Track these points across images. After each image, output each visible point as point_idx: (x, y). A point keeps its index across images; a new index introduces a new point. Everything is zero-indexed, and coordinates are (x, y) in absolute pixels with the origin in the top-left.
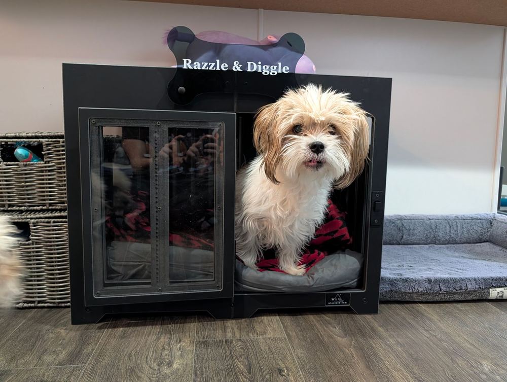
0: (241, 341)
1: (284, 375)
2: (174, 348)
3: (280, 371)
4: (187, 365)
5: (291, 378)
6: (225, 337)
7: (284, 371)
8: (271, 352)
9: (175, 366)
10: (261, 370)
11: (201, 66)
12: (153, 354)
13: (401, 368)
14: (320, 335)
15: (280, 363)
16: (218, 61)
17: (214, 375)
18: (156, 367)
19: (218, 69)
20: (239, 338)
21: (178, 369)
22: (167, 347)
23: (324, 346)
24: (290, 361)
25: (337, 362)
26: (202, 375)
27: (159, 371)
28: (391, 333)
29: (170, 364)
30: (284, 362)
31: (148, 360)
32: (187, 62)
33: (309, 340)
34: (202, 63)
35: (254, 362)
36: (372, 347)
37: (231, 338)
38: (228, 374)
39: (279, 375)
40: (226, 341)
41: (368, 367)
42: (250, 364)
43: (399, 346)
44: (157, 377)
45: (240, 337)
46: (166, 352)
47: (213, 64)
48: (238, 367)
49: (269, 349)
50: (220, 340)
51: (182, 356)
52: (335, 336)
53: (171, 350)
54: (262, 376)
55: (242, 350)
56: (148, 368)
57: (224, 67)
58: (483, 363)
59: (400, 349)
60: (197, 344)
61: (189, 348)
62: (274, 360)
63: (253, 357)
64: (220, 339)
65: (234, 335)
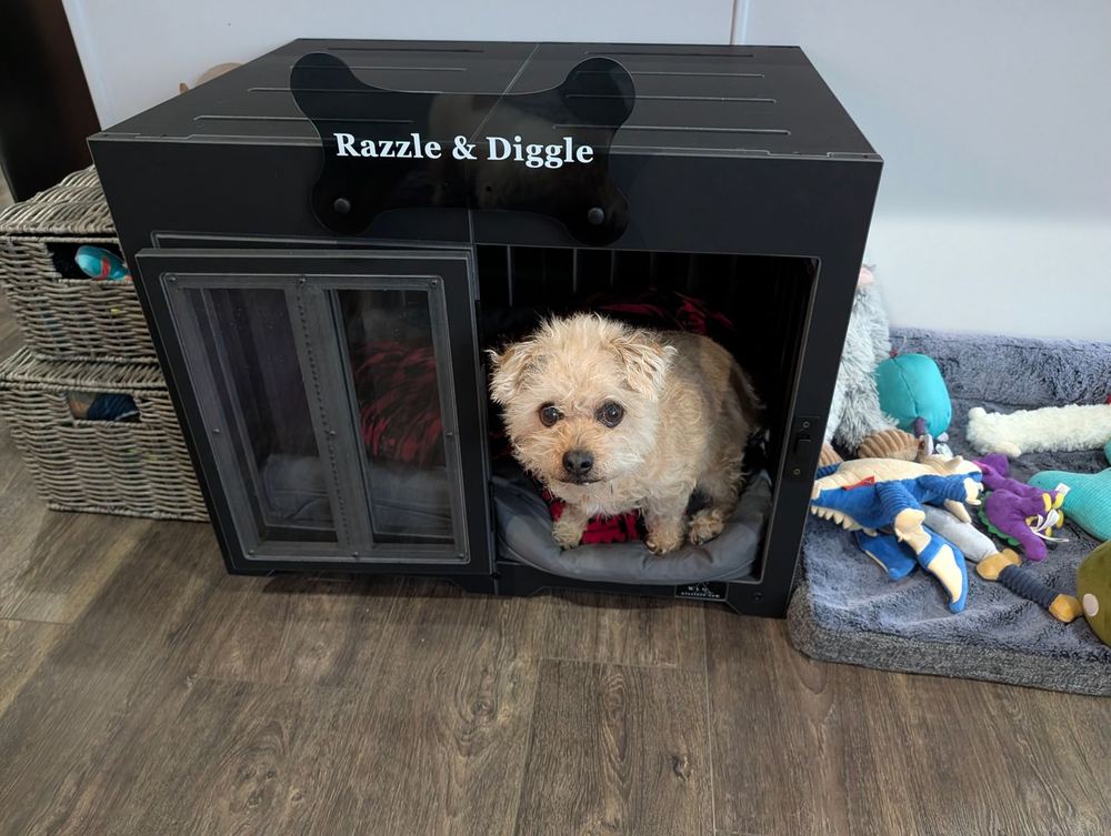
0: (622, 672)
1: (681, 775)
2: (503, 671)
3: (676, 761)
4: (520, 718)
5: (692, 783)
6: (595, 658)
7: (683, 762)
8: (670, 708)
9: (501, 718)
10: (643, 752)
11: (378, 150)
12: (467, 681)
13: (905, 795)
14: (772, 678)
15: (681, 741)
16: (416, 136)
17: (562, 753)
18: (470, 717)
19: (418, 155)
20: (618, 663)
21: (504, 728)
22: (491, 668)
23: (772, 710)
24: (701, 740)
25: (786, 757)
26: (542, 749)
27: (474, 726)
28: (920, 692)
29: (492, 713)
30: (687, 741)
31: (459, 696)
32: (346, 140)
33: (747, 689)
34: (381, 143)
35: (635, 731)
36: (867, 727)
37: (605, 661)
38: (586, 753)
39: (672, 773)
40: (595, 665)
41: (841, 781)
42: (626, 735)
43: (923, 732)
44: (469, 740)
45: (622, 661)
46: (489, 680)
47: (406, 145)
48: (605, 740)
49: (668, 701)
50: (584, 663)
51: (514, 694)
52: (802, 685)
53: (498, 677)
54: (642, 768)
55: (618, 696)
56: (457, 715)
57: (432, 149)
58: (1080, 809)
59: (921, 742)
60: (543, 667)
61: (528, 677)
62: (671, 731)
63: (635, 718)
64: (585, 660)
65: (612, 654)
